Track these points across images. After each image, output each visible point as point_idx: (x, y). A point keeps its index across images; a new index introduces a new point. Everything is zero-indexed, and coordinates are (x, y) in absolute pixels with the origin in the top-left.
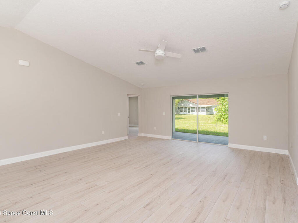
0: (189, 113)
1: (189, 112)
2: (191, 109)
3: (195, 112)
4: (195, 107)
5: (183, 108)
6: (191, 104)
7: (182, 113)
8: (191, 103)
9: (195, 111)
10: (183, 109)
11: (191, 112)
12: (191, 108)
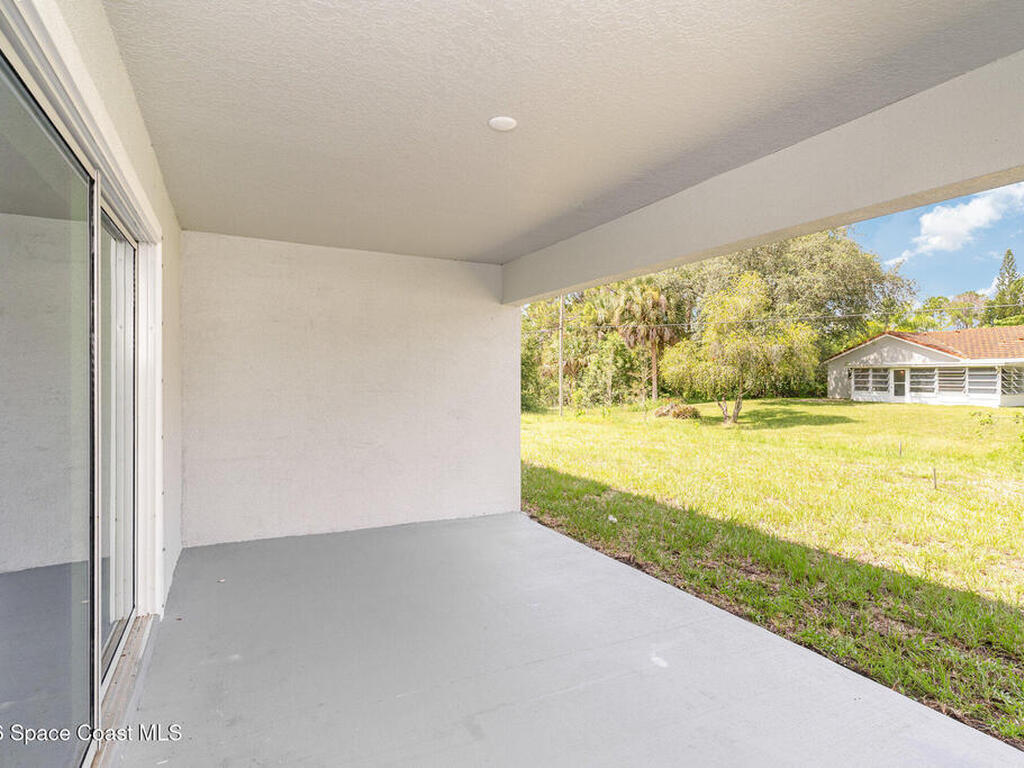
0: (899, 399)
1: (899, 391)
2: (912, 377)
3: (932, 390)
4: (932, 370)
5: (870, 372)
6: (915, 355)
7: (864, 393)
8: (918, 350)
9: (936, 385)
10: (870, 379)
11: (912, 390)
12: (912, 370)
